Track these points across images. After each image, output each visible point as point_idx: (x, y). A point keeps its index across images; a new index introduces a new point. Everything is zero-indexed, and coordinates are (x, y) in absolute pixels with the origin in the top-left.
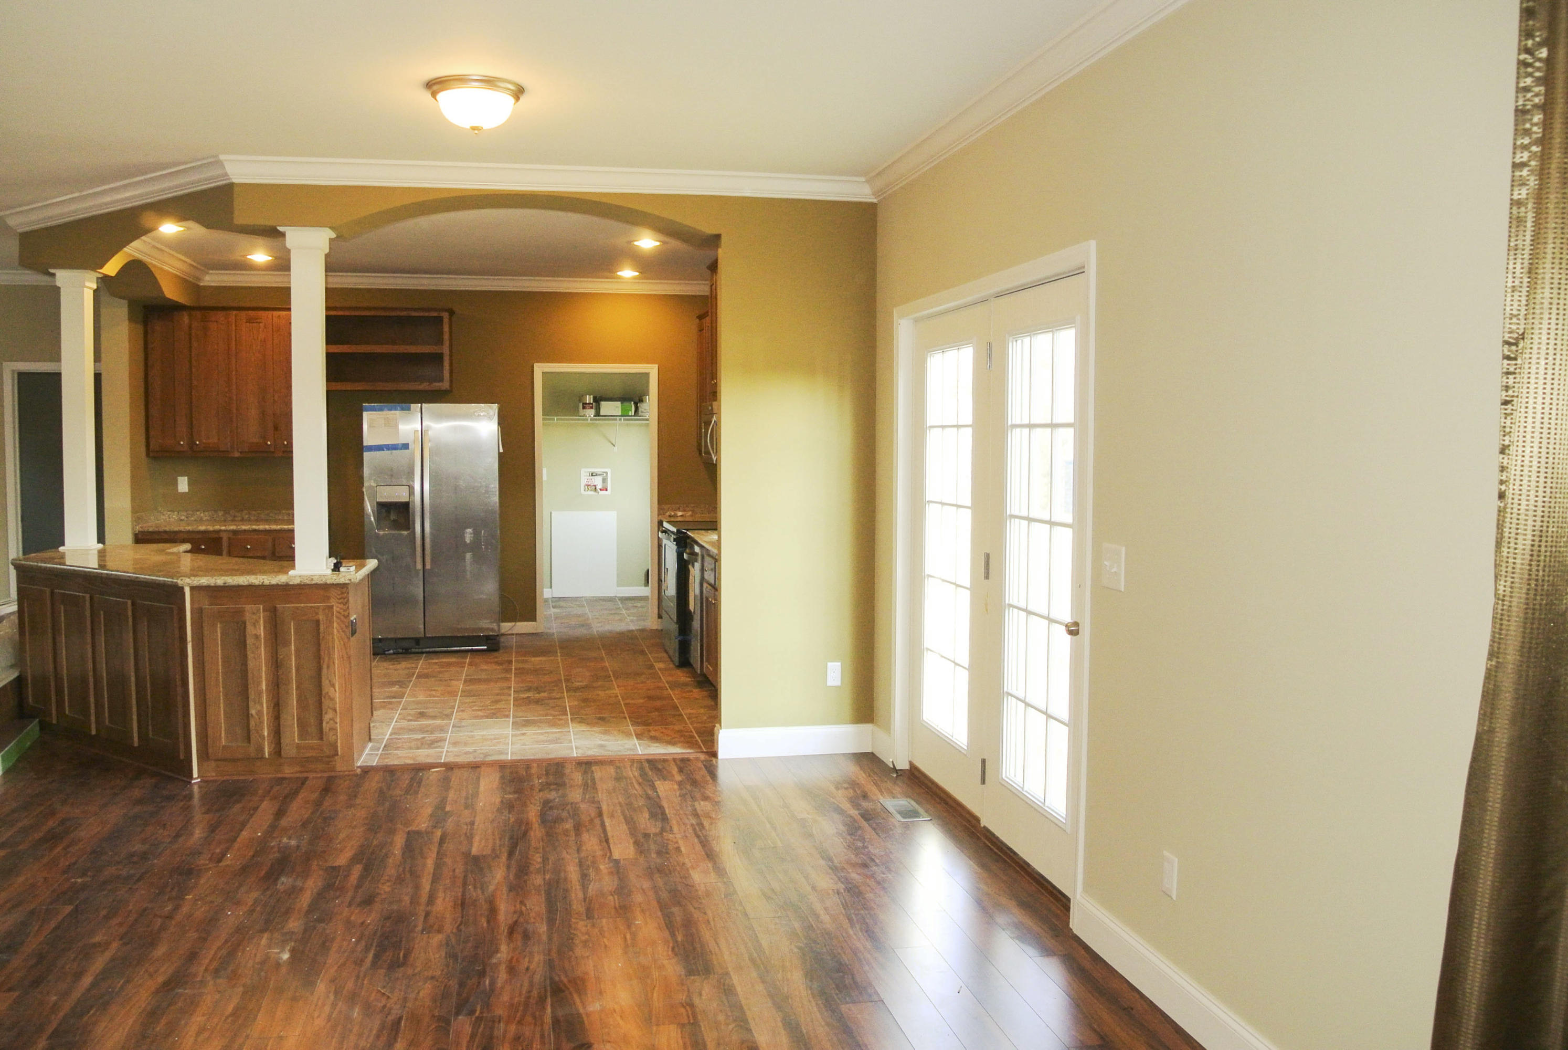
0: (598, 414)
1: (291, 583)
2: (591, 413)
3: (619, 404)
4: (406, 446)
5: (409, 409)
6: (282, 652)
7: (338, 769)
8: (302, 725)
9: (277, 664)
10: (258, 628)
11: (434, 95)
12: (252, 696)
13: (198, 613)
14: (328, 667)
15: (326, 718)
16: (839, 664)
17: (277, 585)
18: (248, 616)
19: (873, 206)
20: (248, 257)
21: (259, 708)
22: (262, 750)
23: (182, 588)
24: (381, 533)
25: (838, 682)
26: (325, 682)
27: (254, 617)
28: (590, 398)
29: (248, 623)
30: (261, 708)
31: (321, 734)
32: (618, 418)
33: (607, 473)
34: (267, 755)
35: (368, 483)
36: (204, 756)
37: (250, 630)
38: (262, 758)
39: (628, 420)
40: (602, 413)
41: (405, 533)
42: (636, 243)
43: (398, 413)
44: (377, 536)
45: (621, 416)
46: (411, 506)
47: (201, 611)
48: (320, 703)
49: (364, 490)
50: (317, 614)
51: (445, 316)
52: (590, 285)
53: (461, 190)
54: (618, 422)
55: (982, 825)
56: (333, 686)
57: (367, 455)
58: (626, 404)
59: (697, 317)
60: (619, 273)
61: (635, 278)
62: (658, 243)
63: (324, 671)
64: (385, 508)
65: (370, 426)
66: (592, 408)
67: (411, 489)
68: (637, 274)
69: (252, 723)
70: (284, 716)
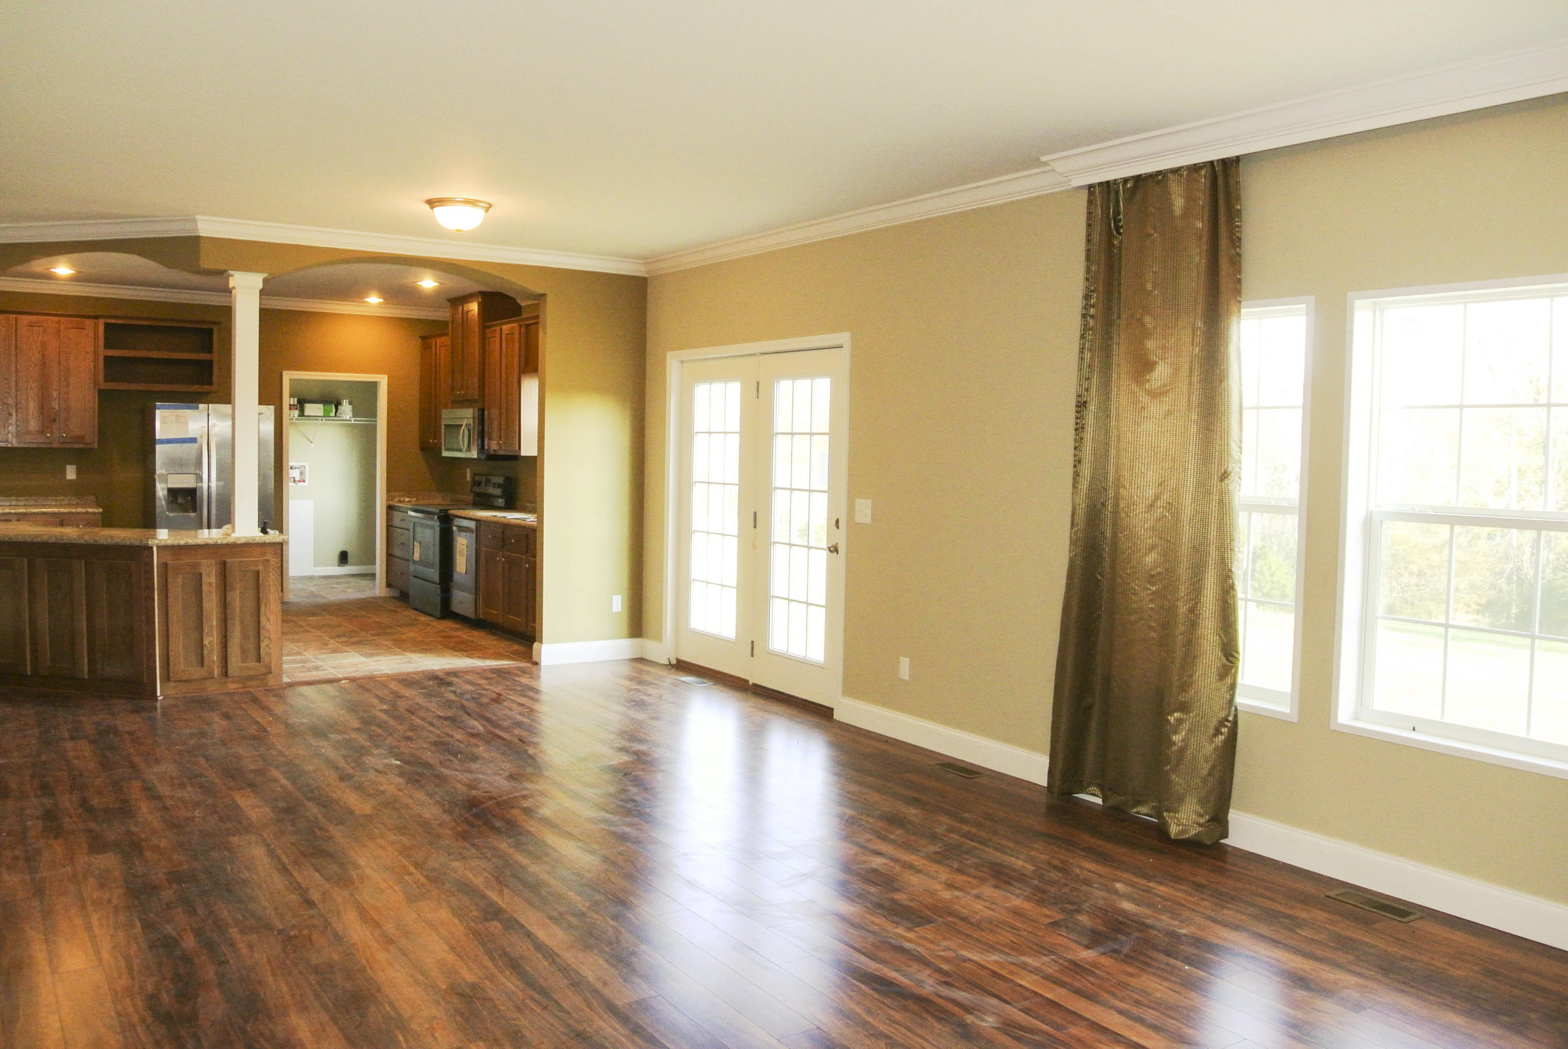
0: (302, 414)
1: (238, 542)
2: (296, 413)
3: (321, 406)
4: (194, 440)
5: (197, 408)
6: (230, 596)
7: (270, 684)
8: (244, 651)
9: (224, 604)
10: (210, 579)
11: (432, 208)
12: (206, 630)
13: (164, 566)
14: (265, 606)
15: (263, 645)
16: (620, 596)
17: (227, 544)
18: (204, 570)
19: (644, 280)
20: (52, 270)
21: (211, 639)
22: (213, 672)
23: (151, 548)
24: (172, 515)
25: (619, 610)
26: (263, 618)
27: (208, 569)
28: (294, 401)
29: (203, 575)
30: (212, 639)
31: (259, 660)
32: (320, 418)
33: (304, 466)
34: (216, 676)
35: (160, 470)
36: (166, 678)
37: (205, 579)
38: (213, 678)
39: (328, 420)
40: (306, 413)
41: (192, 514)
42: (419, 283)
43: (189, 412)
44: (168, 516)
45: (324, 416)
46: (198, 493)
47: (166, 565)
48: (259, 633)
49: (156, 477)
50: (257, 566)
51: (215, 328)
52: (338, 307)
53: (371, 253)
54: (320, 421)
55: (750, 683)
56: (268, 620)
57: (158, 447)
58: (328, 407)
59: (421, 337)
60: (366, 300)
61: (380, 303)
62: (437, 284)
63: (262, 609)
64: (173, 493)
65: (163, 422)
66: (297, 409)
67: (199, 478)
68: (382, 300)
69: (205, 652)
70: (230, 644)
